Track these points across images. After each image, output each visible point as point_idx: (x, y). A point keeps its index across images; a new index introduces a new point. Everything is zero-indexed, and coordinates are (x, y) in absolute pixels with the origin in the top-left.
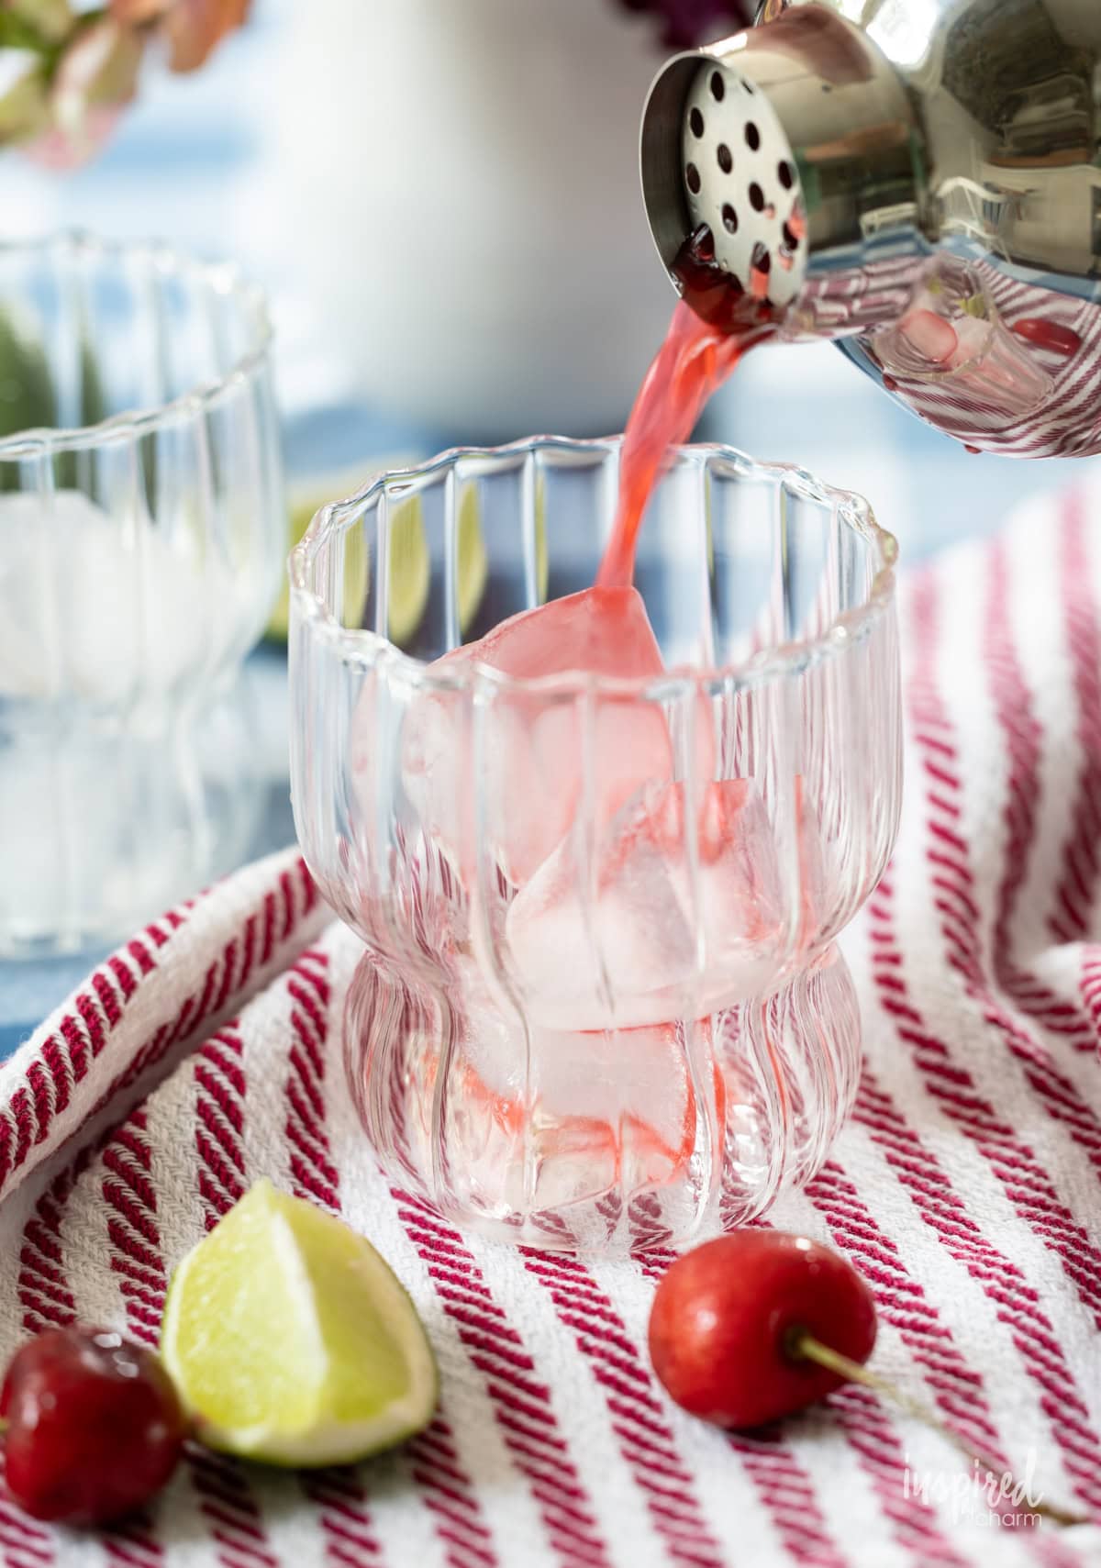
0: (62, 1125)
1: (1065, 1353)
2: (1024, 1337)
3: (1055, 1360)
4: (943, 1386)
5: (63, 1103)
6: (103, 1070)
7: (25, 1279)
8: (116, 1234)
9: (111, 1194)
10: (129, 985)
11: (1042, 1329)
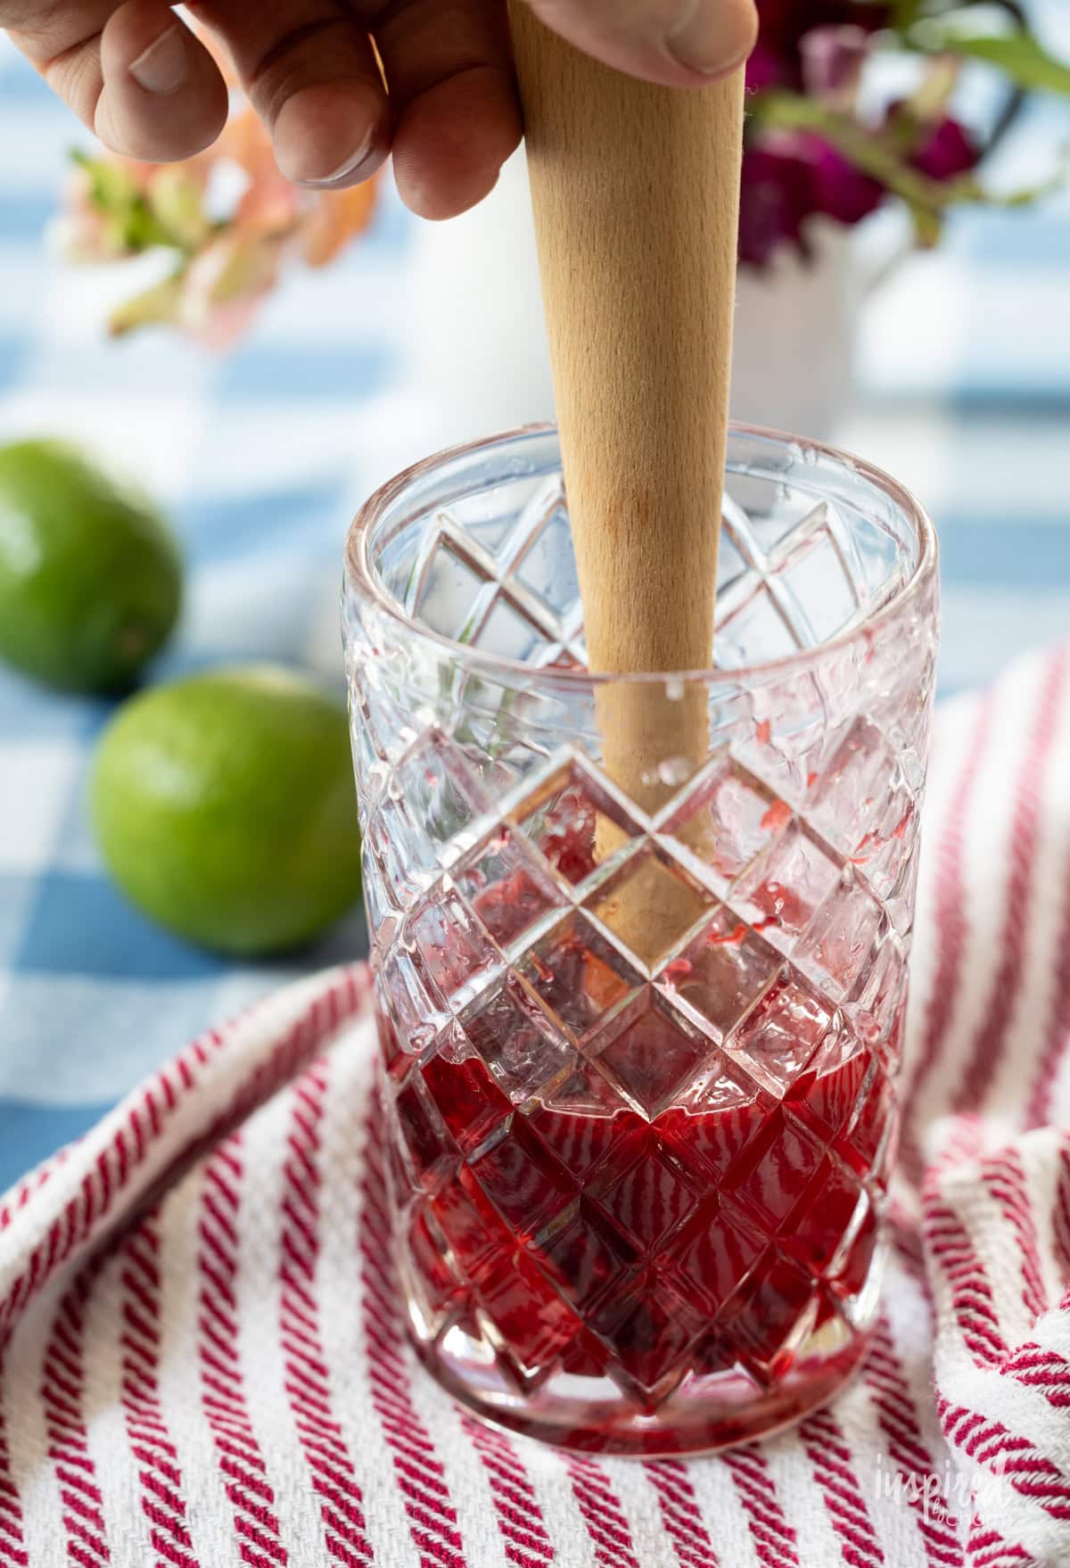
0: (102, 1226)
1: (869, 1508)
2: (834, 1496)
3: (859, 1514)
4: (763, 1536)
5: (106, 1206)
6: (140, 1177)
7: (53, 1351)
8: (129, 1314)
9: (128, 1280)
10: (171, 1100)
11: (849, 1488)
